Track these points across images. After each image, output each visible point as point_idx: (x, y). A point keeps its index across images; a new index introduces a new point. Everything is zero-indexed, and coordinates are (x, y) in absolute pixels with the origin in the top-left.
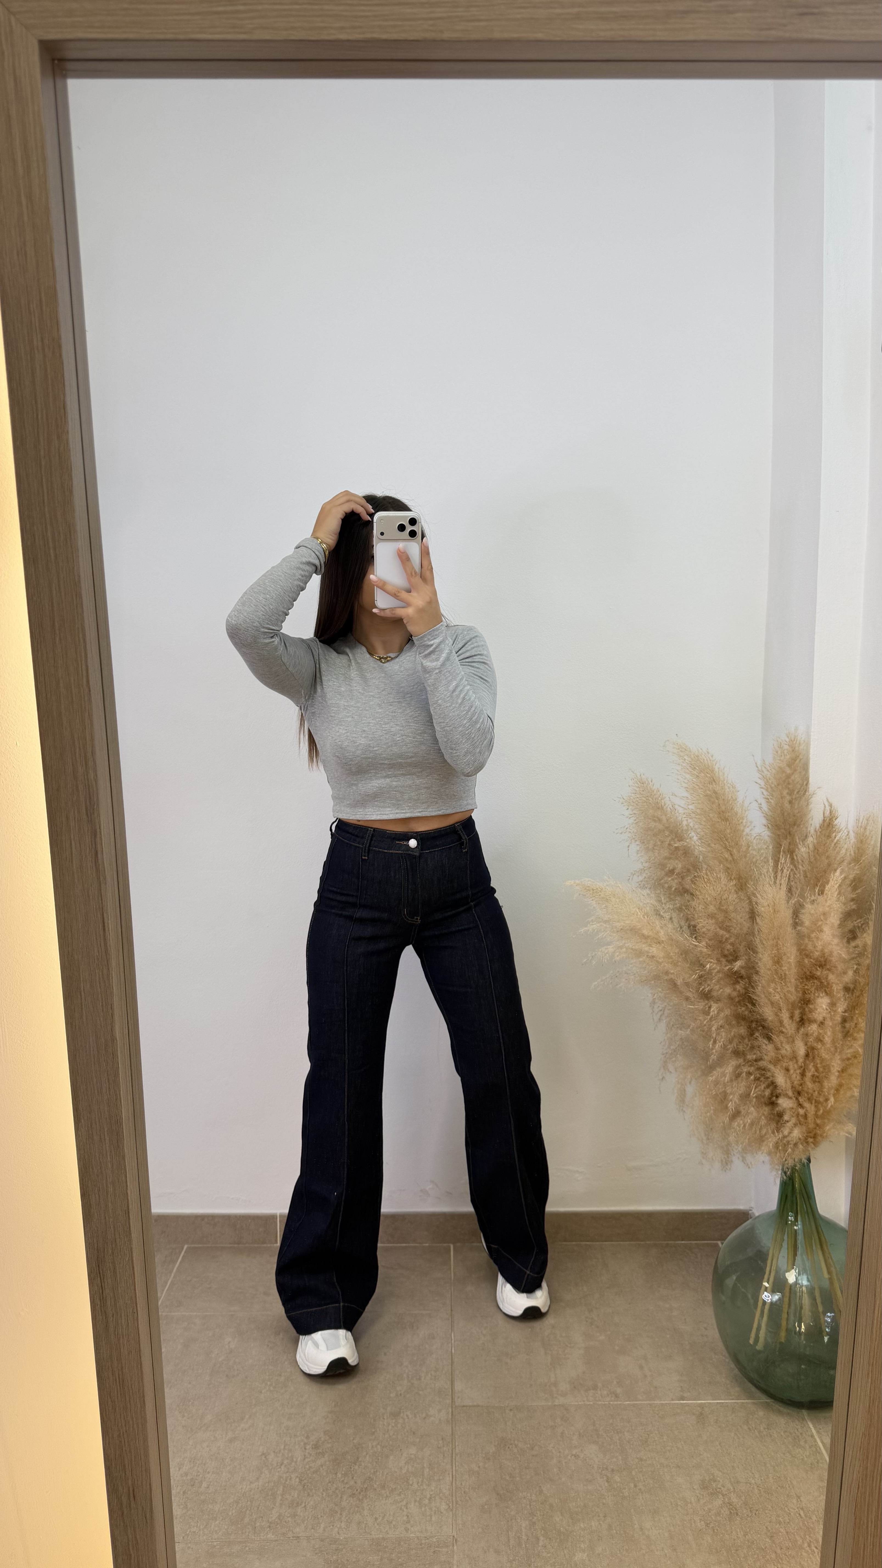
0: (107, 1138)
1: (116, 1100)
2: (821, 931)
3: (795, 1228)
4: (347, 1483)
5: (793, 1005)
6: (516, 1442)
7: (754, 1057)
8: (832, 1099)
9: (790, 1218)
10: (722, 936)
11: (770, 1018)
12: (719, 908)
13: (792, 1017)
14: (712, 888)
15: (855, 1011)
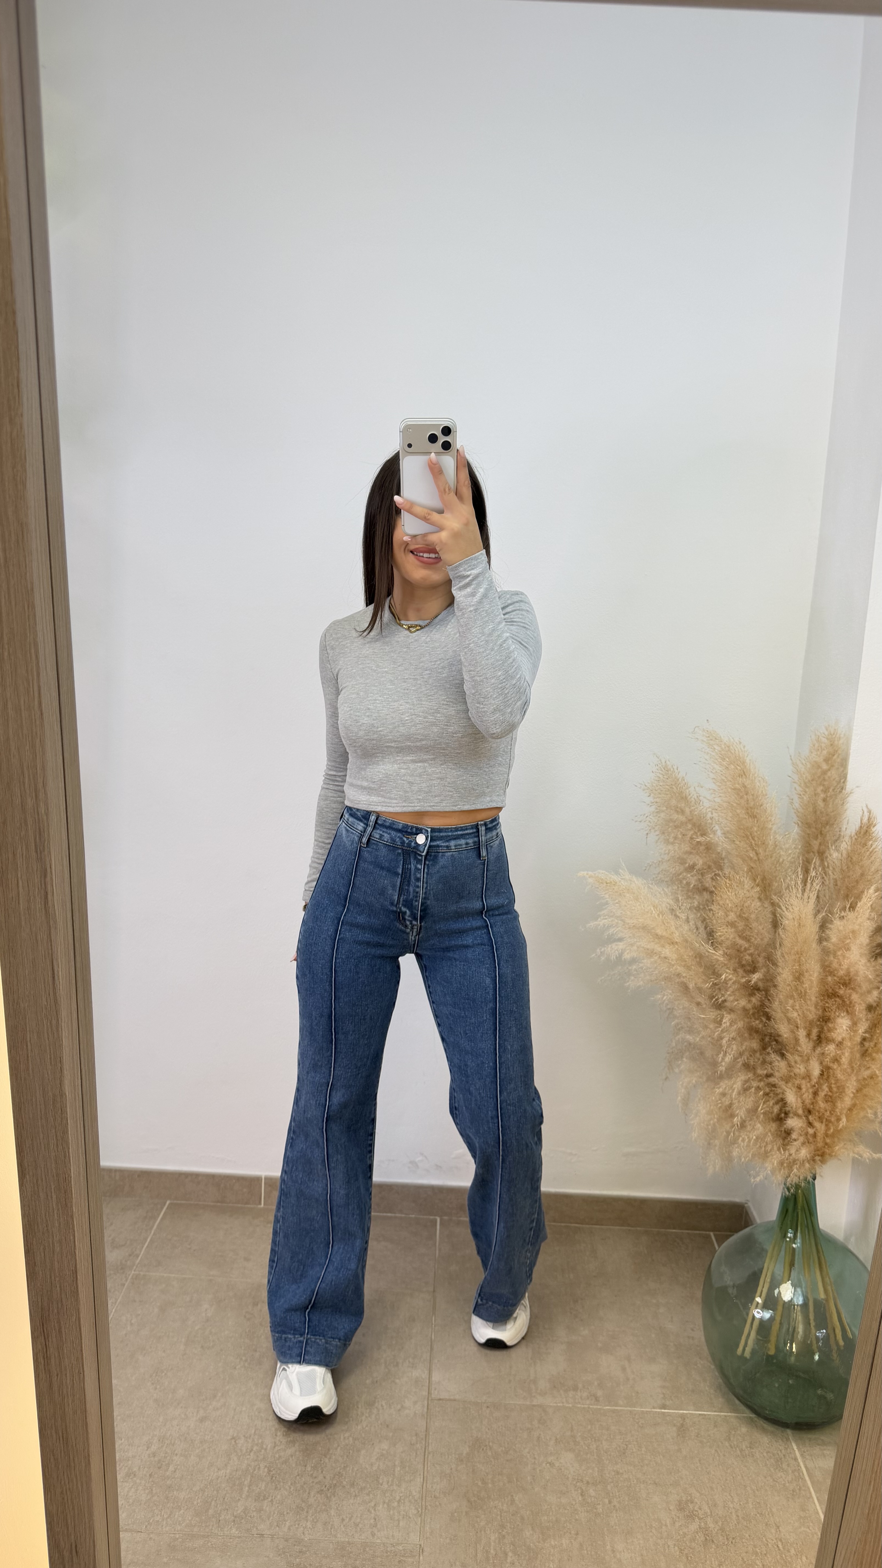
0: (54, 1197)
1: (65, 1157)
2: (848, 949)
3: (794, 1246)
4: (316, 1477)
5: (811, 1023)
6: (491, 1444)
7: (765, 1072)
8: (844, 1119)
9: (789, 1235)
10: (741, 947)
11: (785, 1036)
12: (740, 916)
13: (808, 1035)
14: (733, 894)
15: (875, 1030)
